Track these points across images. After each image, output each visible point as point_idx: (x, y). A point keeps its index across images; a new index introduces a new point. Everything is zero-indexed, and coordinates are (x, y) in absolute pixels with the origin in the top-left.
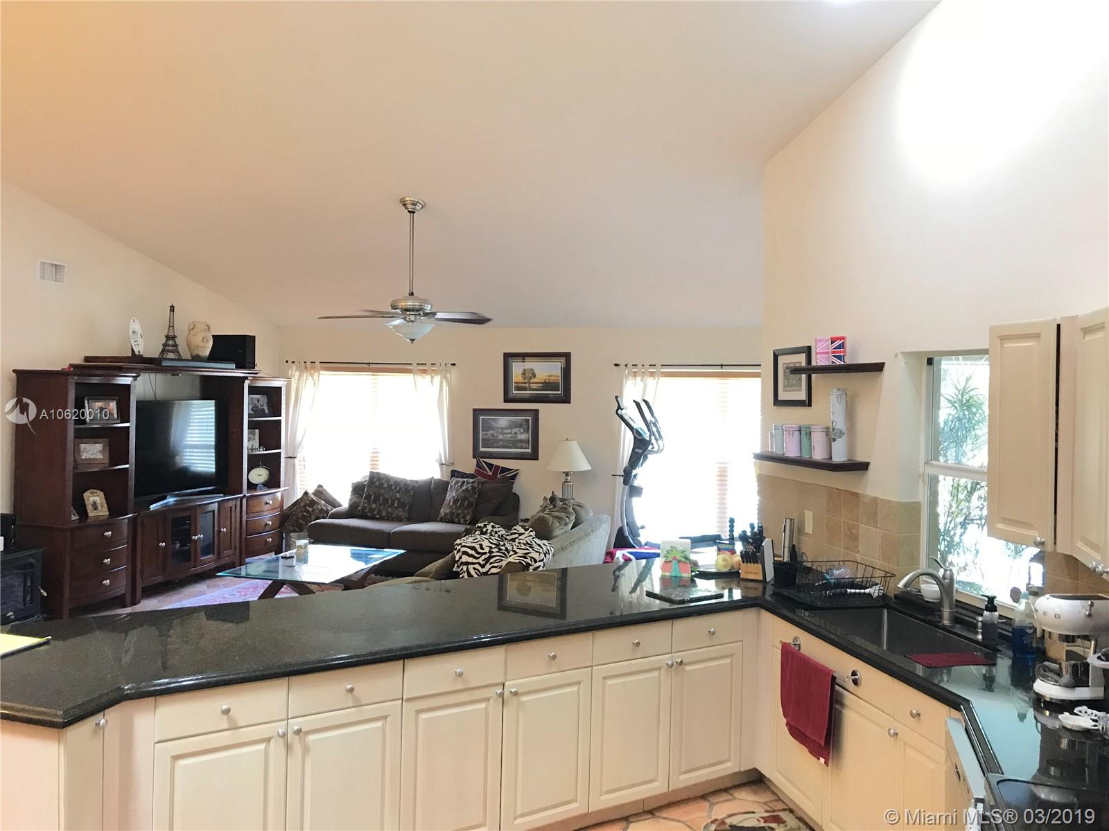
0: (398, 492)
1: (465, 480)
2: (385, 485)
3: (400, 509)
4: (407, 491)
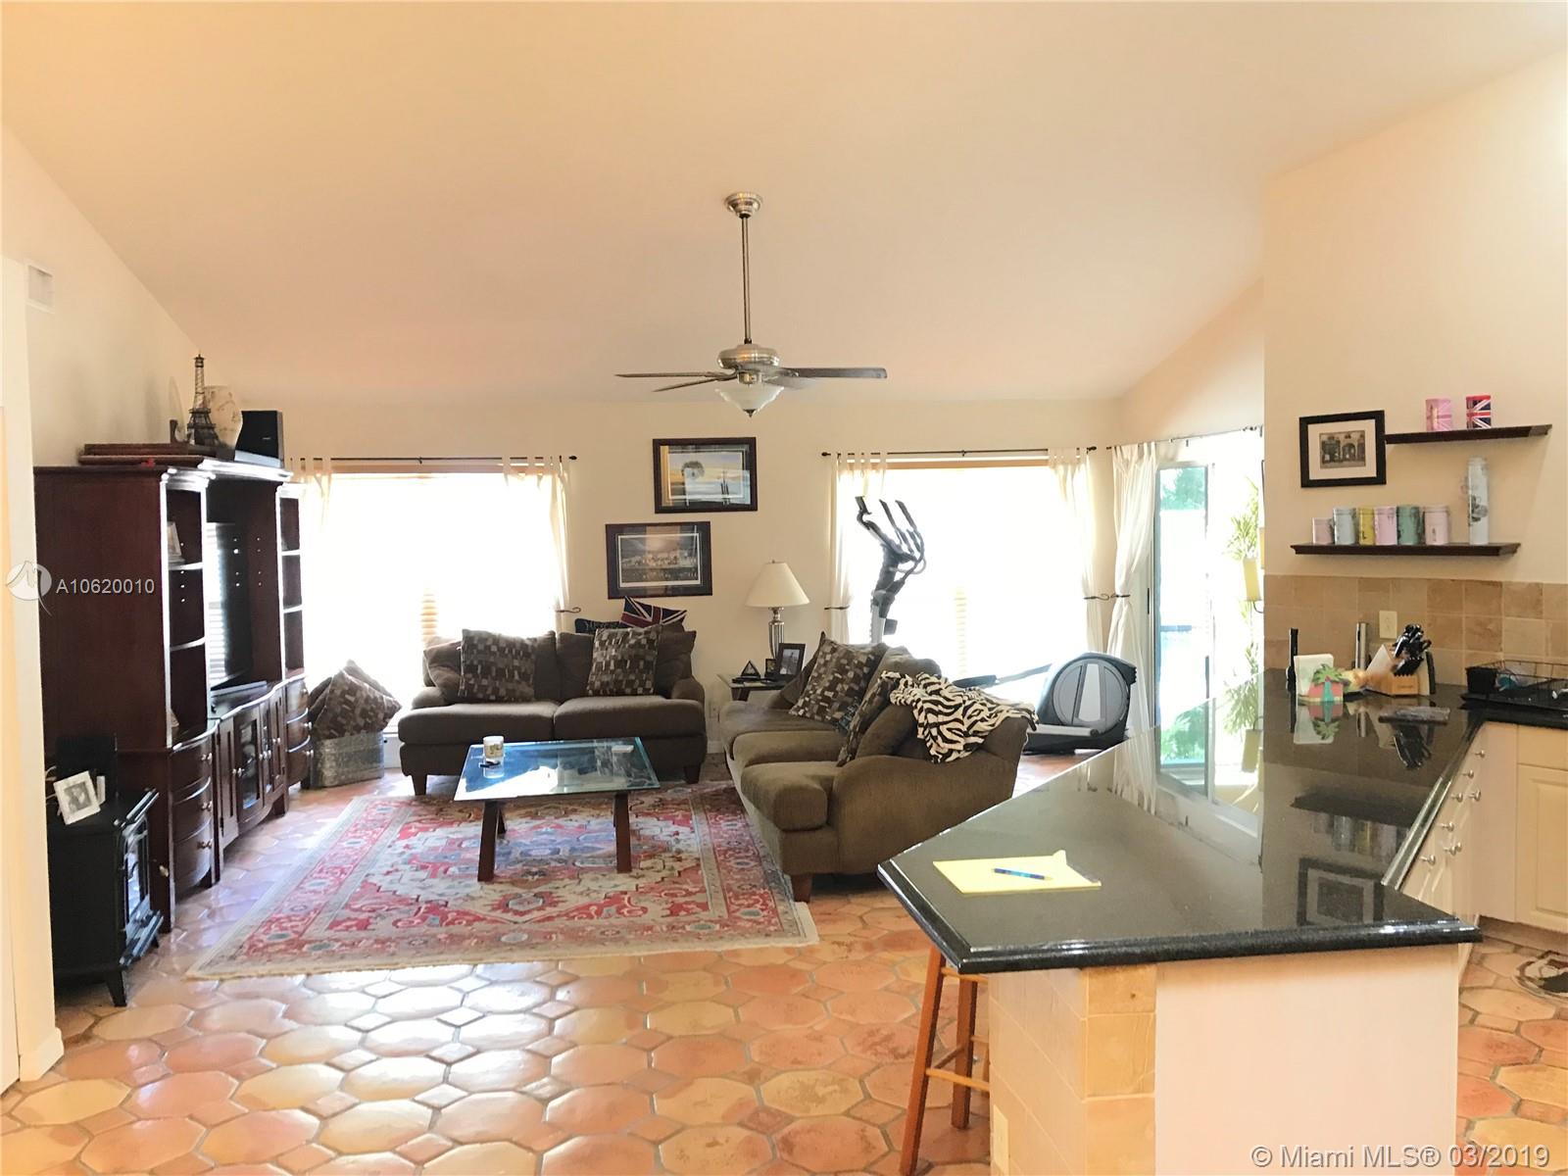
0: (515, 658)
2: (494, 649)
3: (524, 683)
4: (527, 655)
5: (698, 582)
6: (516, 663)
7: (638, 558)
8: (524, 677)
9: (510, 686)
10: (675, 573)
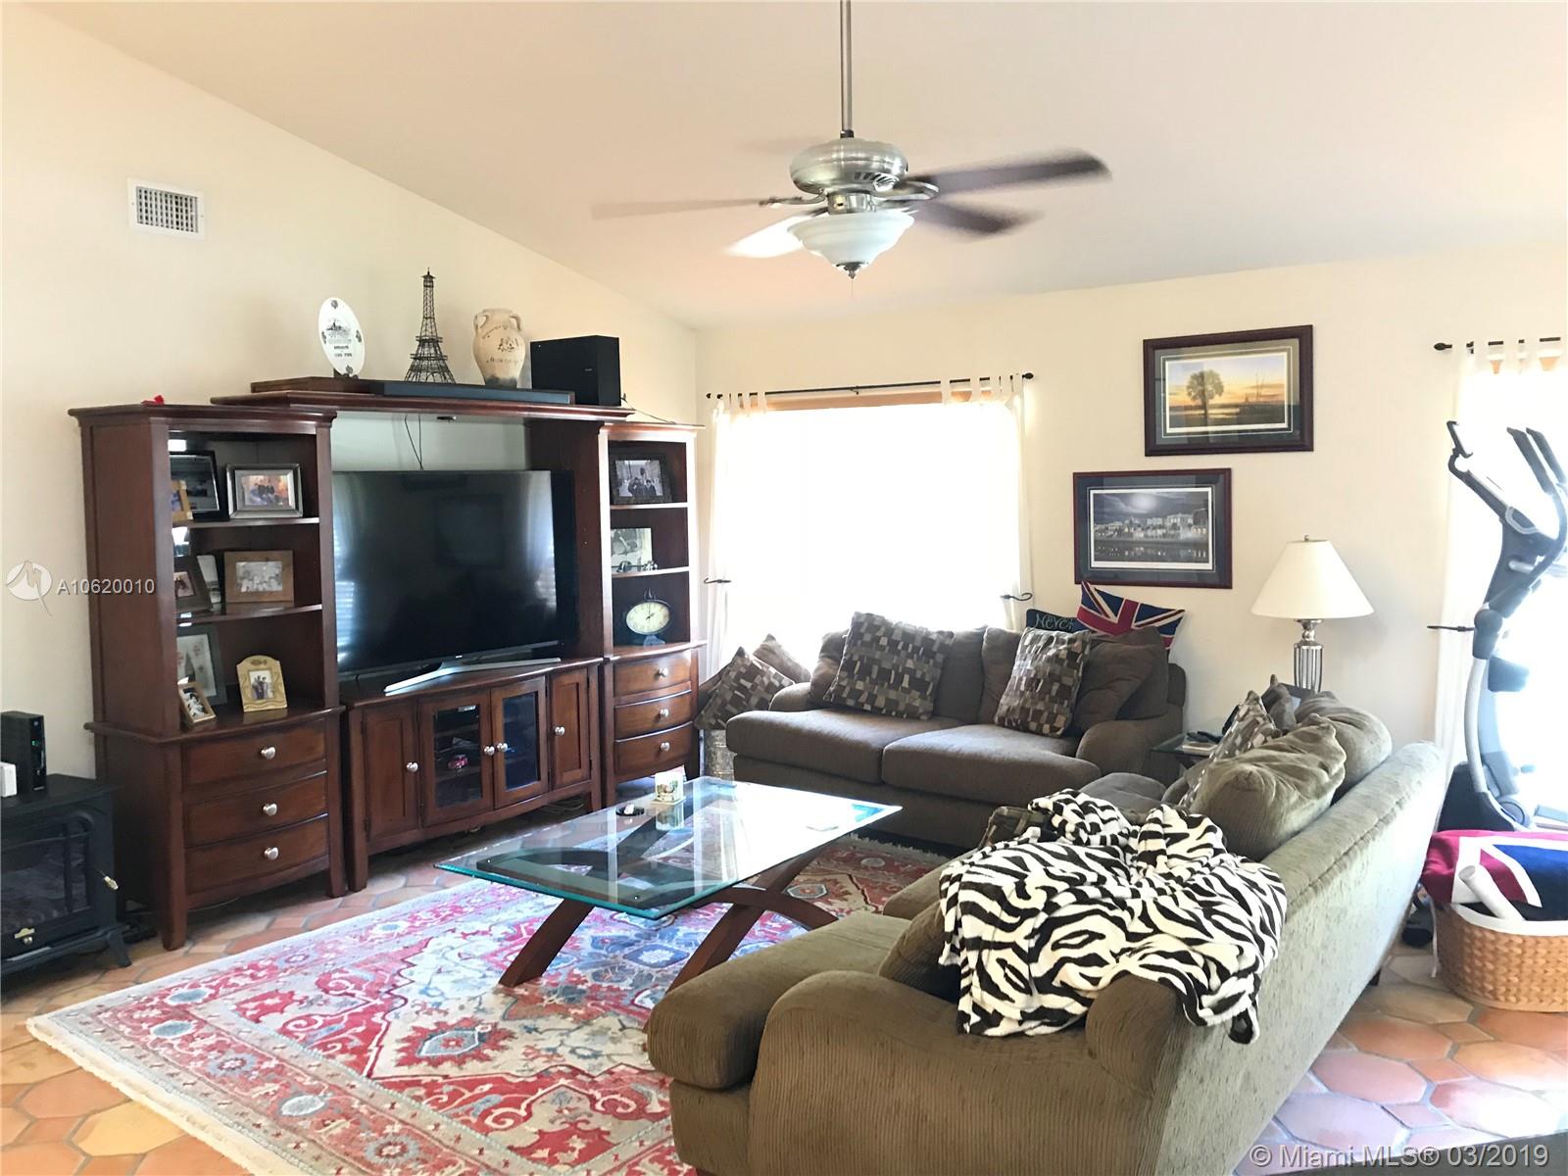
0: (910, 656)
1: (1054, 633)
2: (884, 641)
3: (916, 694)
4: (929, 654)
5: (1209, 566)
6: (910, 664)
7: (1118, 524)
8: (918, 684)
9: (893, 695)
10: (1172, 549)
